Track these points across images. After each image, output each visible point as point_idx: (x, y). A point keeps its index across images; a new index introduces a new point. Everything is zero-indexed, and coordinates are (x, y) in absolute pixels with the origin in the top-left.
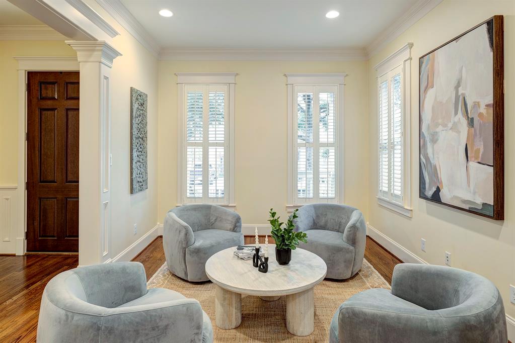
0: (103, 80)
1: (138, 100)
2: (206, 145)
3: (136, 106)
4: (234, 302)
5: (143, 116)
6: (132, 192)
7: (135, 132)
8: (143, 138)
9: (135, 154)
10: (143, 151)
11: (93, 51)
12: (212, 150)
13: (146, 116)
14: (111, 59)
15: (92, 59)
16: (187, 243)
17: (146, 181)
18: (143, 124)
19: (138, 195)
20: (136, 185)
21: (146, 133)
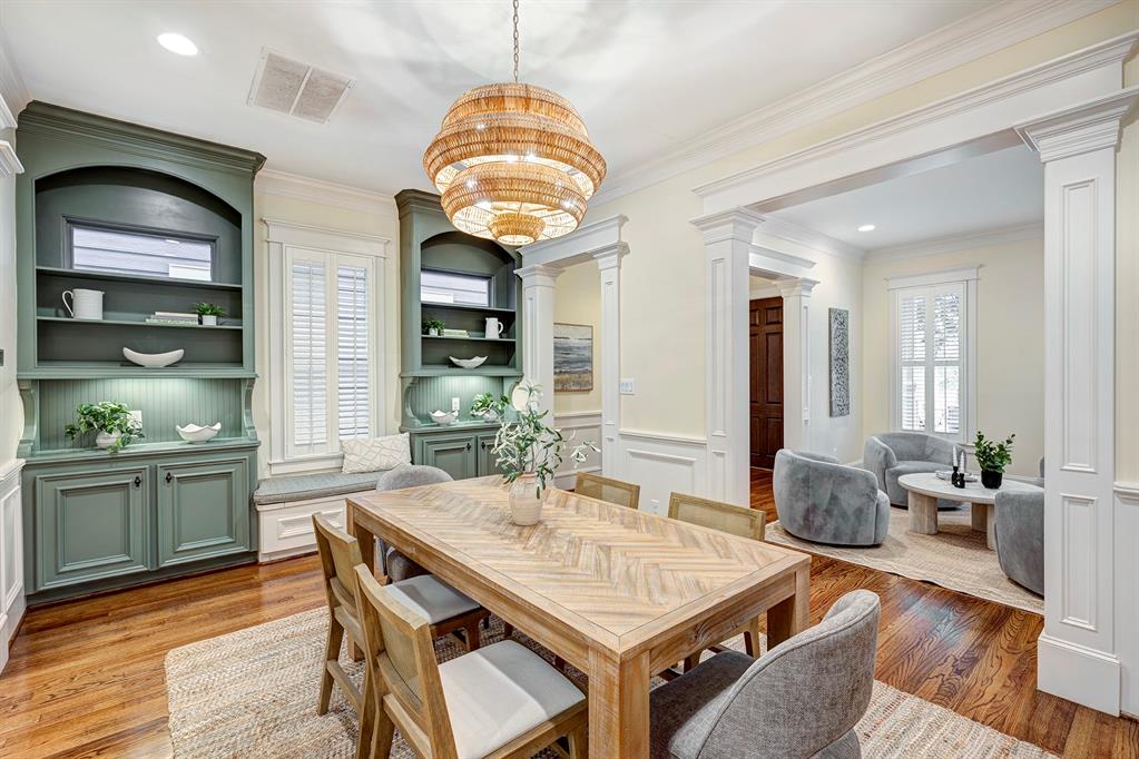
0: (804, 311)
1: (838, 320)
2: (929, 365)
3: (834, 326)
4: (926, 510)
5: (844, 336)
6: (831, 415)
7: (834, 353)
8: (844, 360)
9: (834, 376)
10: (844, 373)
11: (795, 286)
12: (938, 371)
13: (847, 336)
14: (810, 289)
15: (794, 293)
16: (887, 464)
17: (847, 406)
18: (844, 343)
19: (838, 420)
20: (835, 409)
21: (846, 354)
